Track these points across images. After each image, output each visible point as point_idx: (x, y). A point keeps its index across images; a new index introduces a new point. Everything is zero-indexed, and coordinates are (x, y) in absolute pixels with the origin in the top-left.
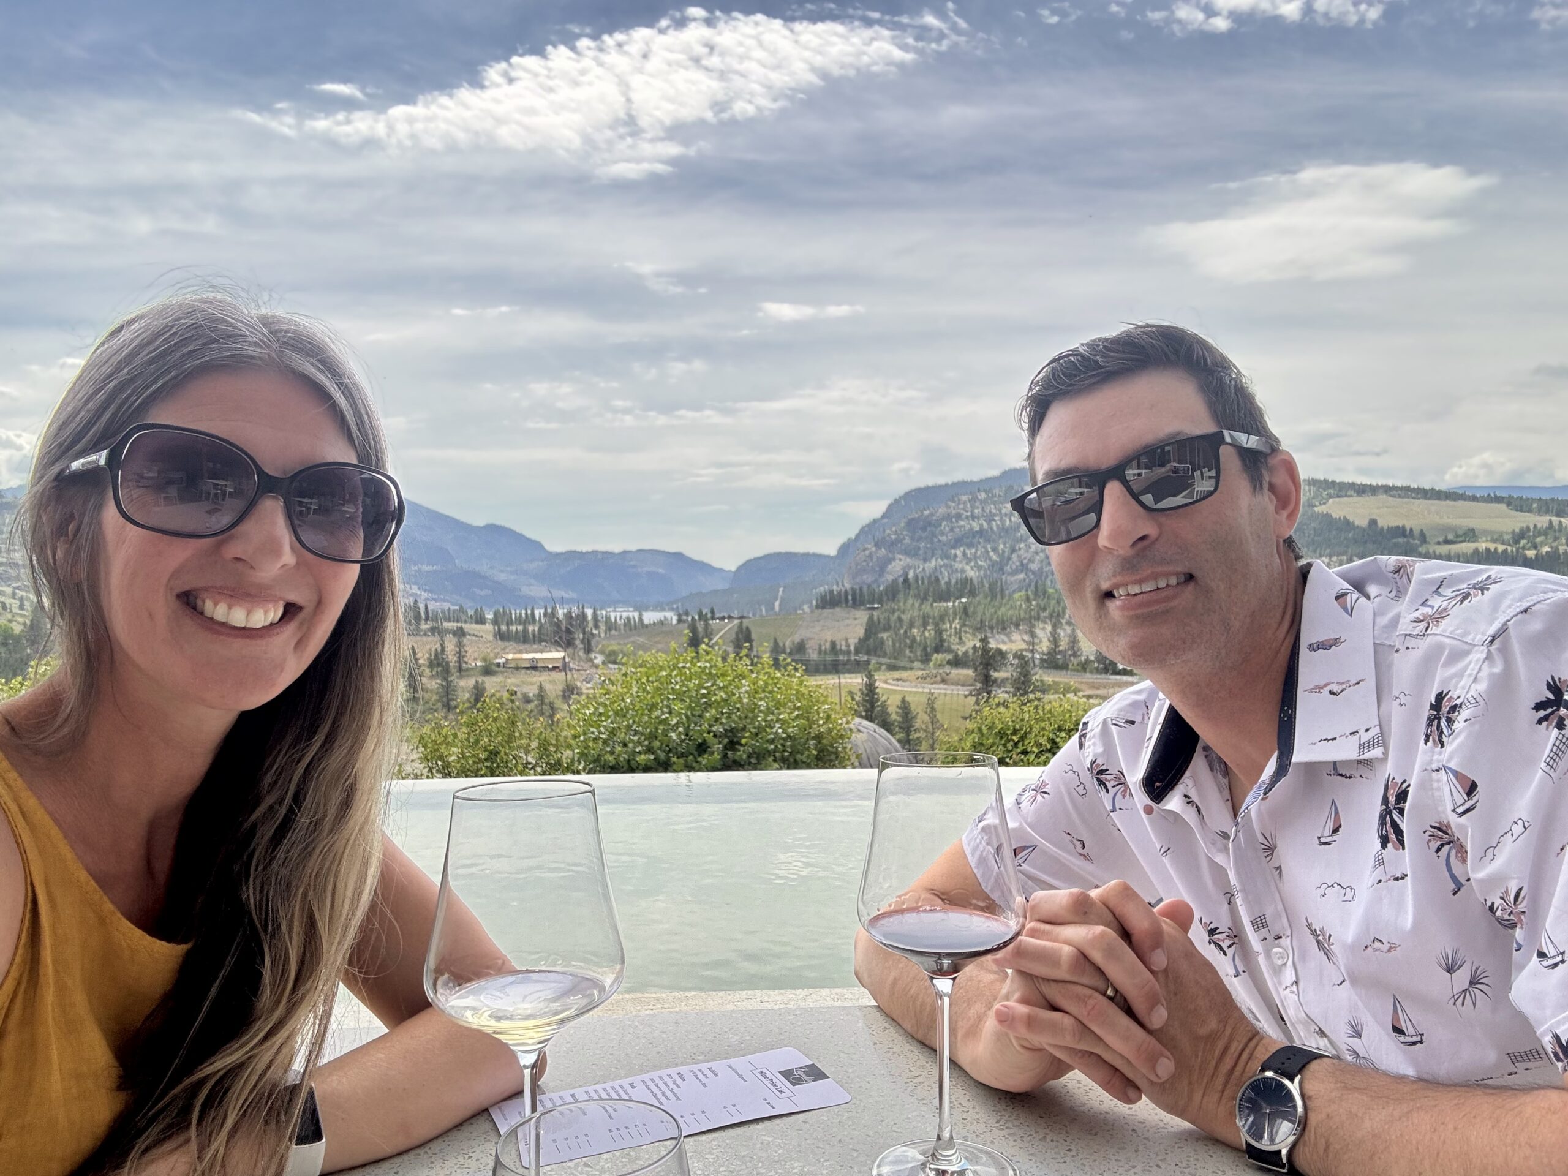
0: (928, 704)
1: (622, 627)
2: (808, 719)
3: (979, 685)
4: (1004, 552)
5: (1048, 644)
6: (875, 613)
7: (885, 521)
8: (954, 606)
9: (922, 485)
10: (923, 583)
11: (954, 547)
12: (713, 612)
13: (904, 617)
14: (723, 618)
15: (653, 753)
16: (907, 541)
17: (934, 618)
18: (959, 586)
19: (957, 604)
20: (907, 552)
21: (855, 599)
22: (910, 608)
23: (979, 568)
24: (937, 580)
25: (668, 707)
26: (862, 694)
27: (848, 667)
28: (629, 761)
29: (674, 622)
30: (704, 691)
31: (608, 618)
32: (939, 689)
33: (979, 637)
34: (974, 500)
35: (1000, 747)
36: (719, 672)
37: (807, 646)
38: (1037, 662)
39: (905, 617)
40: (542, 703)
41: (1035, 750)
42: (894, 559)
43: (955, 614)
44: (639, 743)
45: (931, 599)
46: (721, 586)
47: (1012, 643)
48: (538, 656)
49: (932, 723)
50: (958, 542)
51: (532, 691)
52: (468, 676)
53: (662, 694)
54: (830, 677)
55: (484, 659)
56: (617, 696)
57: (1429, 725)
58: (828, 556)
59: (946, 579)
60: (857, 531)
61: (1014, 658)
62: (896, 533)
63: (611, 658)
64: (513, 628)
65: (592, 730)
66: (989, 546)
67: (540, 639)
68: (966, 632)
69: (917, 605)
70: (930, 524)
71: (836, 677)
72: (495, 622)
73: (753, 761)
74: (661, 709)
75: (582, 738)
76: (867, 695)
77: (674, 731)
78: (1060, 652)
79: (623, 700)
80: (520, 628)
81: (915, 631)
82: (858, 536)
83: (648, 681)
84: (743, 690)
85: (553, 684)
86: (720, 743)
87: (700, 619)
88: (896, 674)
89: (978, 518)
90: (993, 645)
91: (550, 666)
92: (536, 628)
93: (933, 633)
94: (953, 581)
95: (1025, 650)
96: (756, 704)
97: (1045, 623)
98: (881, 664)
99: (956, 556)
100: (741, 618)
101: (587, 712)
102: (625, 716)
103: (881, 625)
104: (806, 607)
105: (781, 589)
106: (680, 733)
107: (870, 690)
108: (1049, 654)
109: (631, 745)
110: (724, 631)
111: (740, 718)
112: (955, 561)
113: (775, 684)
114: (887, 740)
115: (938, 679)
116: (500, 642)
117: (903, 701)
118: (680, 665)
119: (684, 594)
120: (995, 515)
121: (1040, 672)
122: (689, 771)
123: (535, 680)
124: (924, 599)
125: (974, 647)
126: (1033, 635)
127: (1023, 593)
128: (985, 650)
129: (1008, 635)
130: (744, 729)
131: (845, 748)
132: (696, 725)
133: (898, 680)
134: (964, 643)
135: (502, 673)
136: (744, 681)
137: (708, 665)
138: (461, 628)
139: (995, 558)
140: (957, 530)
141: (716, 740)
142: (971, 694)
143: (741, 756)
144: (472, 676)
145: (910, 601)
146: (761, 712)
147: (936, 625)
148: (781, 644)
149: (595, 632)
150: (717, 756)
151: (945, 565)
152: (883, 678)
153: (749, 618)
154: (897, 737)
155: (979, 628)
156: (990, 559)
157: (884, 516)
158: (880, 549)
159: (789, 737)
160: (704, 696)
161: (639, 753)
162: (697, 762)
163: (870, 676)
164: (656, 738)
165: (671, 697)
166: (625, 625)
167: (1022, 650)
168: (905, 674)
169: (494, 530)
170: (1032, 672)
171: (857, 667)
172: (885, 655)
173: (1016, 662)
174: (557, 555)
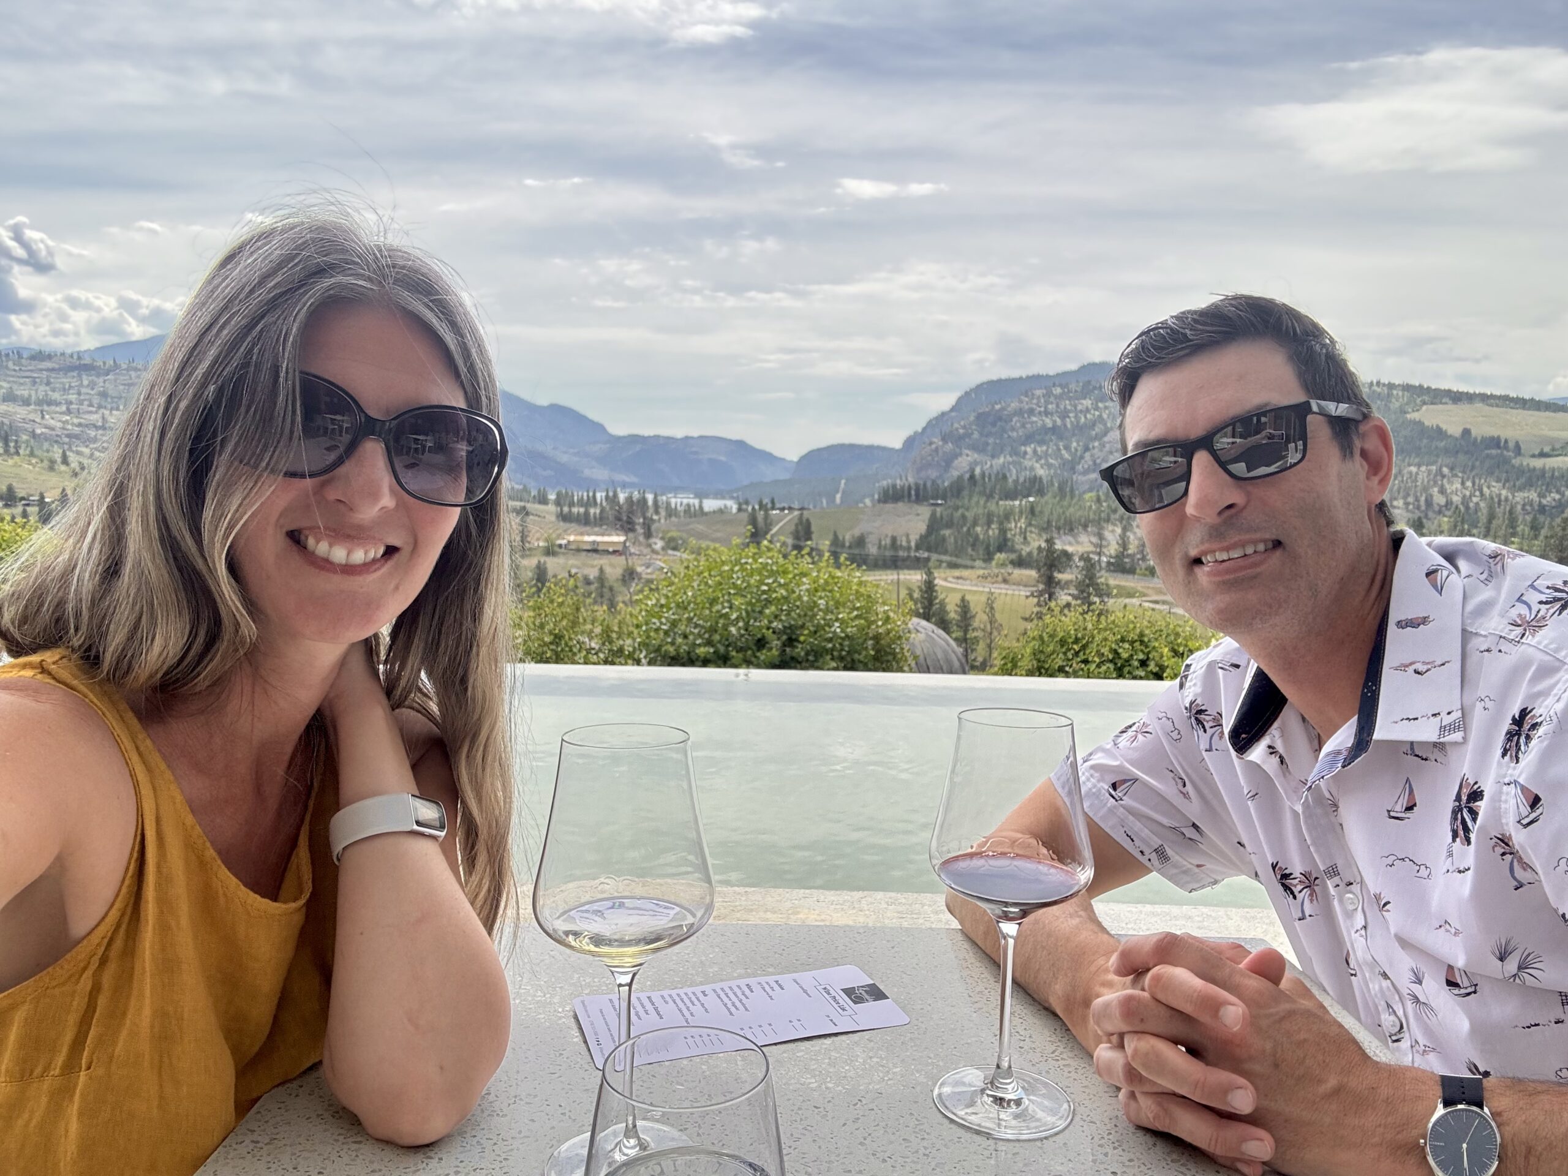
0: (987, 603)
1: (682, 514)
2: (866, 619)
3: (1041, 587)
4: (1076, 450)
5: (1117, 547)
6: (939, 509)
7: (953, 414)
8: (1020, 505)
9: (995, 378)
10: (990, 478)
11: (1024, 444)
12: (773, 502)
13: (967, 514)
14: (783, 509)
15: (713, 646)
16: (976, 435)
17: (999, 516)
18: (1027, 484)
19: (1023, 503)
20: (974, 448)
21: (917, 495)
22: (976, 506)
23: (1050, 466)
24: (1005, 477)
25: (729, 601)
26: (921, 590)
27: (908, 563)
28: (689, 653)
29: (734, 510)
30: (765, 588)
31: (668, 504)
32: (1000, 590)
33: (1045, 537)
34: (1049, 394)
35: (1061, 655)
36: (781, 569)
37: (867, 540)
38: (1104, 565)
39: (970, 515)
40: (602, 586)
41: (1097, 660)
42: (961, 454)
43: (1021, 513)
44: (700, 636)
45: (997, 497)
46: (784, 476)
47: (1077, 545)
48: (599, 539)
49: (991, 623)
50: (1028, 439)
51: (593, 574)
52: (530, 555)
53: (722, 590)
54: (889, 572)
55: (547, 540)
56: (680, 589)
57: (1509, 740)
58: (892, 450)
59: (1014, 477)
60: (924, 425)
61: (1080, 560)
62: (964, 427)
63: (672, 544)
64: (575, 510)
65: (654, 620)
66: (1061, 444)
67: (600, 522)
68: (1031, 532)
69: (982, 502)
70: (1000, 419)
71: (895, 572)
72: (558, 503)
73: (811, 658)
74: (722, 603)
75: (644, 628)
76: (926, 592)
77: (734, 625)
78: (1128, 556)
79: (685, 593)
80: (582, 510)
81: (978, 529)
82: (924, 429)
83: (710, 575)
84: (804, 587)
85: (614, 568)
86: (779, 639)
87: (760, 509)
88: (957, 573)
89: (1052, 414)
90: (1059, 546)
91: (611, 550)
92: (598, 511)
93: (997, 532)
94: (1021, 479)
95: (1092, 552)
96: (815, 602)
97: (1115, 525)
98: (941, 562)
99: (1025, 453)
100: (802, 509)
101: (649, 603)
102: (686, 608)
103: (944, 521)
104: (868, 501)
105: (843, 482)
106: (740, 628)
107: (929, 587)
108: (1117, 557)
109: (691, 637)
110: (783, 523)
111: (799, 615)
112: (1024, 458)
113: (836, 583)
114: (944, 640)
115: (1000, 578)
116: (562, 524)
117: (963, 600)
118: (743, 561)
119: (745, 483)
120: (1070, 411)
121: (1107, 574)
122: (748, 667)
123: (596, 562)
124: (990, 497)
125: (1040, 547)
126: (1101, 537)
127: (1093, 494)
128: (1050, 550)
129: (1075, 537)
130: (803, 627)
131: (902, 649)
132: (755, 621)
133: (958, 578)
134: (1029, 543)
135: (564, 554)
136: (804, 580)
137: (770, 561)
138: (524, 508)
139: (1067, 456)
140: (1028, 426)
141: (775, 637)
142: (1032, 595)
143: (799, 653)
144: (535, 555)
145: (975, 499)
146: (820, 610)
147: (1001, 523)
148: (841, 538)
149: (655, 517)
150: (775, 652)
151: (1014, 463)
152: (943, 575)
153: (809, 509)
154: (954, 635)
155: (1046, 528)
156: (1062, 458)
157: (953, 409)
158: (947, 443)
159: (847, 636)
160: (764, 592)
161: (699, 645)
162: (756, 657)
163: (929, 573)
164: (716, 631)
165: (732, 591)
166: (685, 511)
167: (1088, 553)
168: (965, 573)
169: (557, 410)
170: (1098, 575)
171: (917, 564)
172: (945, 552)
173: (1081, 564)
174: (619, 439)
